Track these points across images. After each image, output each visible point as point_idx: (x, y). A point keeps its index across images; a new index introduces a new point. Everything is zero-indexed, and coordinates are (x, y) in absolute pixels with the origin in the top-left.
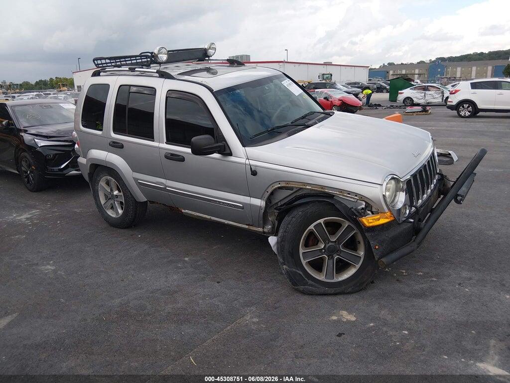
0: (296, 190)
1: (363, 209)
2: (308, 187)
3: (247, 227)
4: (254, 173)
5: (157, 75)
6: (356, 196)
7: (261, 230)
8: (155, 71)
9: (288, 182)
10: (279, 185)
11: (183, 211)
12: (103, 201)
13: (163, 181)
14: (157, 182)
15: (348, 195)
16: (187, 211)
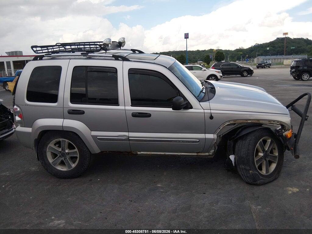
0: (237, 124)
1: (280, 129)
2: (249, 122)
3: (196, 154)
4: (211, 117)
5: (114, 58)
6: (278, 122)
7: (207, 154)
8: (112, 55)
9: (235, 120)
10: (229, 123)
11: (139, 153)
12: (51, 160)
13: (126, 134)
14: (119, 135)
15: (274, 123)
16: (142, 153)
